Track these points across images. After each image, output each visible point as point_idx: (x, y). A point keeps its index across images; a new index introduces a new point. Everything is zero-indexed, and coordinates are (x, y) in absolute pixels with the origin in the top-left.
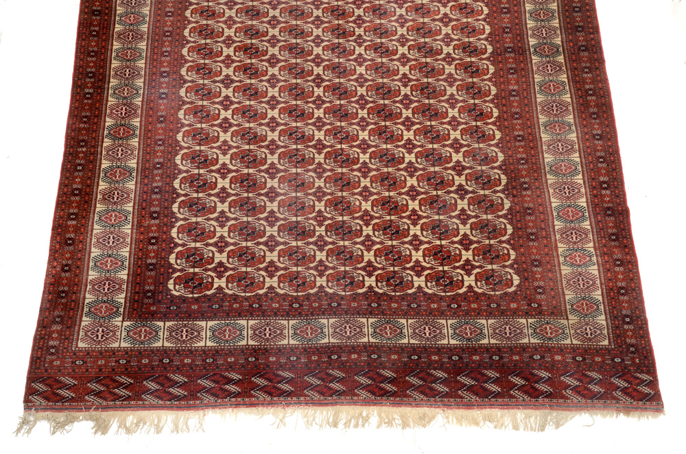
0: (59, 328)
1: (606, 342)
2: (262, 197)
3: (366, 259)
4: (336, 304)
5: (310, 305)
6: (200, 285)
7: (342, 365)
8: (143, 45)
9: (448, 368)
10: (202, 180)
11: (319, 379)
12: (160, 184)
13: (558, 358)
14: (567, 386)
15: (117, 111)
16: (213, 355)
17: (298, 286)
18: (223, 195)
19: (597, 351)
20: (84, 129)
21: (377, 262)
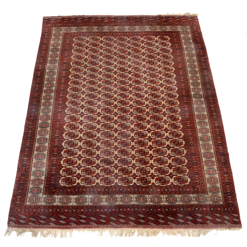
0: (20, 197)
1: (222, 203)
2: (95, 149)
3: (133, 173)
4: (122, 190)
5: (112, 190)
6: (71, 182)
7: (124, 212)
8: (53, 94)
9: (164, 214)
10: (72, 143)
11: (115, 218)
12: (57, 144)
13: (205, 209)
14: (208, 220)
15: (43, 118)
16: (76, 208)
17: (108, 182)
18: (80, 148)
19: (219, 206)
20: (31, 124)
21: (137, 174)
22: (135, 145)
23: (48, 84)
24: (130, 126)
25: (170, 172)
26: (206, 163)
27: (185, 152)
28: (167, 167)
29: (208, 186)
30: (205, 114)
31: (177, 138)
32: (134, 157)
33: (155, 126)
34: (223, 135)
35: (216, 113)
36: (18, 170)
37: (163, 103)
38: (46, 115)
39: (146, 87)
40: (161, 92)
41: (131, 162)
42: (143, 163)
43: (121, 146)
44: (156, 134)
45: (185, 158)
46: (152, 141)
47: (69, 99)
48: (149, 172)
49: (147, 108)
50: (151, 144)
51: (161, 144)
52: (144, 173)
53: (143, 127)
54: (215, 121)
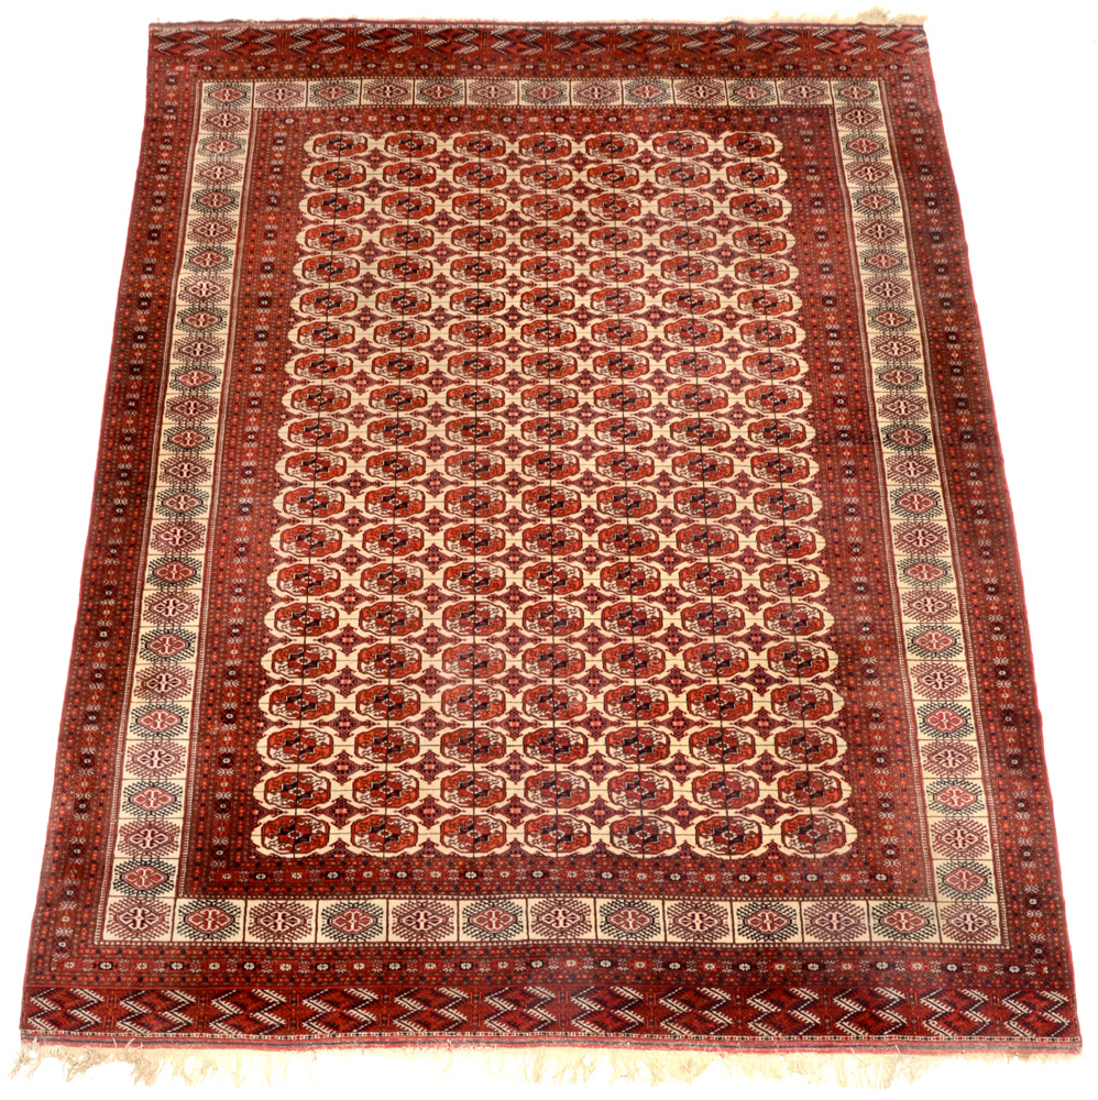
0: (72, 906)
1: (997, 940)
2: (414, 686)
3: (593, 796)
4: (541, 874)
5: (496, 875)
6: (306, 837)
7: (551, 976)
8: (212, 423)
9: (732, 984)
10: (309, 655)
11: (510, 1001)
12: (237, 662)
13: (918, 966)
14: (930, 1014)
15: (167, 536)
16: (329, 958)
17: (476, 841)
18: (346, 682)
19: (982, 955)
20: (112, 567)
21: (612, 801)
22: (604, 667)
23: (186, 370)
24: (581, 580)
25: (763, 795)
26: (933, 758)
27: (839, 703)
28: (750, 773)
29: (936, 864)
30: (940, 523)
31: (800, 639)
32: (599, 723)
33: (699, 578)
34: (1018, 624)
35: (990, 519)
36: (56, 784)
37: (742, 466)
38: (180, 525)
39: (660, 391)
40: (730, 416)
41: (586, 746)
42: (640, 752)
43: (538, 672)
44: (702, 617)
45: (834, 732)
46: (684, 648)
47: (293, 445)
48: (667, 795)
49: (665, 493)
50: (681, 665)
51: (727, 662)
52: (643, 798)
53: (641, 585)
54: (987, 557)
